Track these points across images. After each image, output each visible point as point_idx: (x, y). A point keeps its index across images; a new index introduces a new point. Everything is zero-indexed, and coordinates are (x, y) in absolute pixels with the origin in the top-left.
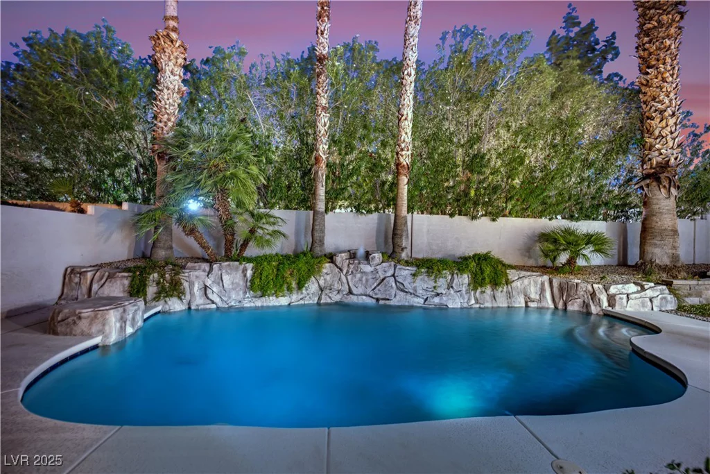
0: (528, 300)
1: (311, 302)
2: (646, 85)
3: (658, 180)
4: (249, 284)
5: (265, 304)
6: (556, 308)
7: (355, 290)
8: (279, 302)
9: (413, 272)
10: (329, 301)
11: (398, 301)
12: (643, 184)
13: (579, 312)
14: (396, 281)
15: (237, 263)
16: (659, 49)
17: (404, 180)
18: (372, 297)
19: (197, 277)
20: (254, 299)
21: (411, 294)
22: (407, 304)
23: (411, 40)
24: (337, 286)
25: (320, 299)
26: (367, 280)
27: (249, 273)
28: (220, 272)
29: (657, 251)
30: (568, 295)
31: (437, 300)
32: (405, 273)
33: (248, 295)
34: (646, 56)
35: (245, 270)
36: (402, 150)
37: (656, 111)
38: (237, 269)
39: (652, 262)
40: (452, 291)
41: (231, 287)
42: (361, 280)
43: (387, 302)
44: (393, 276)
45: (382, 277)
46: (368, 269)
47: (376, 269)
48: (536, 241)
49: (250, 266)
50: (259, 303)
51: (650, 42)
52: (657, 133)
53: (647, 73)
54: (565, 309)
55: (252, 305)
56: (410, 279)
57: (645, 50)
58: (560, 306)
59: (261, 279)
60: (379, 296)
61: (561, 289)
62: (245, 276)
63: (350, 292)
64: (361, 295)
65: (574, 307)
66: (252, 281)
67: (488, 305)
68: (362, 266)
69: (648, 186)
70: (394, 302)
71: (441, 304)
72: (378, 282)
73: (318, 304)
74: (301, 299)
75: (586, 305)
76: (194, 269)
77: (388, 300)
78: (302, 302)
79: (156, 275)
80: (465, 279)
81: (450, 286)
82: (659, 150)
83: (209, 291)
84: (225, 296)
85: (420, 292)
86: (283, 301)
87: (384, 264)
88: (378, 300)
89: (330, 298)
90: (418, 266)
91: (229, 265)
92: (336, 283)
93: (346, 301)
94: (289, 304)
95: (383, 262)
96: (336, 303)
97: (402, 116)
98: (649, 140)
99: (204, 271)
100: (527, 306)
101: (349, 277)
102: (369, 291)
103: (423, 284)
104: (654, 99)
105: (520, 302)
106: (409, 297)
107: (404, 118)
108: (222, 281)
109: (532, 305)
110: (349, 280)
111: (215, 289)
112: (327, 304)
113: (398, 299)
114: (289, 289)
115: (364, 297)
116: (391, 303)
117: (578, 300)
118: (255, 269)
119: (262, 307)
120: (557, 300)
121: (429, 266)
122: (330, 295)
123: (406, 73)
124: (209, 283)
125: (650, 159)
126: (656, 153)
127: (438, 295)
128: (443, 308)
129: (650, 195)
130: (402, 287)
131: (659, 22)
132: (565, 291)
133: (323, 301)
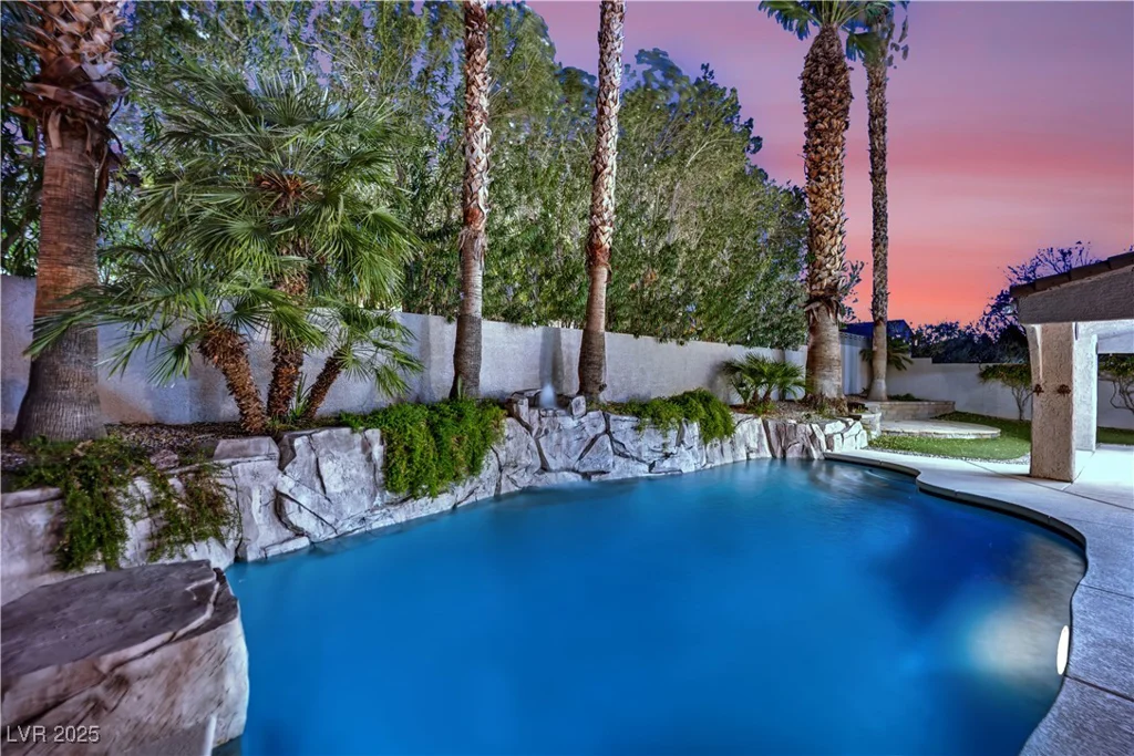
0: (749, 451)
1: (486, 496)
2: (817, 194)
3: (829, 304)
4: (380, 475)
5: (413, 516)
6: (774, 457)
7: (552, 463)
8: (437, 507)
9: (635, 424)
10: (514, 489)
11: (618, 473)
12: (813, 306)
13: (801, 460)
14: (612, 440)
15: (346, 431)
16: (829, 155)
17: (603, 274)
18: (577, 472)
19: (255, 475)
20: (392, 508)
21: (633, 458)
22: (630, 476)
23: (616, 44)
24: (525, 460)
25: (498, 487)
26: (569, 445)
27: (378, 451)
28: (313, 456)
29: (826, 383)
30: (787, 440)
31: (667, 464)
32: (623, 425)
33: (378, 501)
34: (817, 160)
35: (366, 446)
36: (604, 223)
37: (826, 225)
38: (349, 445)
39: (822, 395)
40: (683, 449)
41: (340, 489)
42: (559, 444)
43: (604, 477)
44: (607, 431)
45: (592, 436)
46: (570, 423)
47: (581, 423)
48: (718, 373)
49: (374, 434)
50: (401, 516)
51: (822, 144)
52: (827, 250)
53: (819, 180)
54: (784, 457)
55: (389, 522)
56: (631, 435)
57: (816, 152)
58: (779, 455)
59: (410, 461)
60: (589, 469)
61: (778, 434)
62: (370, 458)
63: (545, 468)
64: (562, 470)
65: (794, 453)
66: (389, 468)
67: (718, 463)
68: (559, 419)
69: (817, 309)
70: (613, 476)
71: (673, 470)
72: (586, 444)
73: (497, 498)
74: (471, 493)
75: (808, 451)
76: (244, 454)
77: (604, 473)
78: (472, 499)
79: (142, 485)
80: (694, 429)
81: (680, 442)
82: (829, 270)
83: (290, 507)
84: (328, 512)
85: (646, 454)
86: (444, 502)
87: (591, 413)
88: (586, 476)
89: (514, 482)
90: (637, 414)
91: (330, 437)
92: (523, 454)
93: (539, 485)
94: (454, 507)
95: (587, 411)
96: (527, 491)
97: (605, 166)
98: (820, 258)
99: (269, 457)
100: (748, 459)
101: (542, 441)
102: (575, 464)
103: (650, 441)
104: (824, 211)
105: (742, 452)
106: (632, 464)
107: (607, 170)
108: (320, 476)
109: (753, 456)
110: (542, 446)
111: (303, 500)
112: (510, 495)
113: (619, 470)
114: (456, 477)
115: (566, 473)
116: (610, 477)
117: (797, 445)
118: (387, 439)
119: (408, 522)
120: (775, 446)
121: (645, 411)
122: (515, 477)
123: (610, 96)
124: (287, 484)
125: (820, 280)
126: (826, 274)
127: (667, 456)
128: (676, 475)
129: (819, 320)
130: (622, 450)
131: (830, 124)
132: (783, 435)
133: (503, 492)
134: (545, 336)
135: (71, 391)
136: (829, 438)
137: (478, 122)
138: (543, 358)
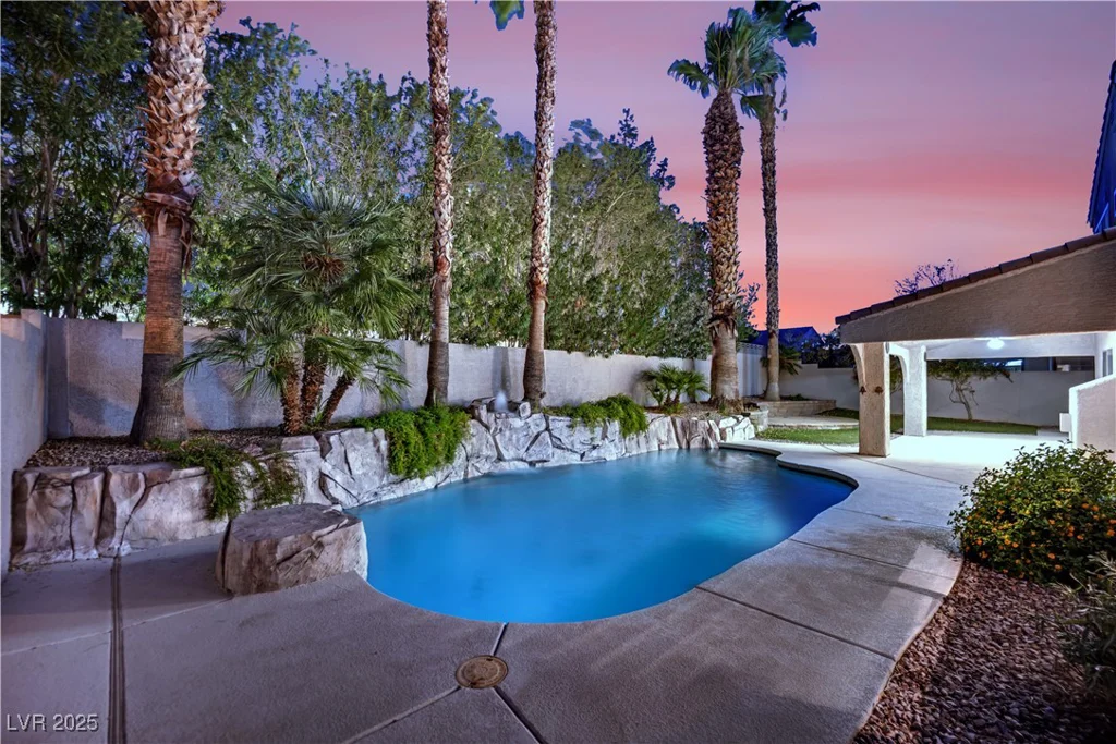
0: (661, 443)
1: (458, 479)
2: (716, 230)
3: (726, 321)
4: (386, 462)
5: (409, 492)
6: (681, 448)
7: (506, 455)
8: (425, 486)
9: (568, 423)
10: (477, 474)
11: (557, 461)
12: (714, 323)
13: (701, 449)
14: (551, 435)
15: (362, 430)
16: (725, 199)
17: (541, 305)
18: (525, 461)
19: (308, 461)
20: (394, 486)
21: (568, 449)
22: (566, 463)
23: (549, 123)
24: (485, 452)
25: (466, 473)
26: (518, 440)
27: (383, 444)
28: (343, 449)
29: (726, 387)
30: (690, 433)
31: (594, 454)
32: (560, 424)
33: (385, 481)
34: (716, 202)
35: (376, 442)
36: (542, 265)
37: (724, 257)
38: (364, 440)
39: (723, 397)
40: (607, 441)
41: (360, 472)
42: (510, 440)
43: (546, 464)
44: (547, 429)
45: (535, 433)
46: (517, 423)
47: (527, 423)
48: (638, 380)
49: (380, 433)
50: (399, 492)
51: (719, 190)
52: (725, 277)
53: (717, 219)
54: (688, 448)
55: (393, 496)
56: (566, 432)
57: (715, 196)
58: (684, 446)
59: (407, 452)
60: (534, 458)
61: (683, 429)
62: (378, 450)
63: (500, 458)
64: (514, 459)
65: (696, 444)
66: (392, 457)
67: (635, 453)
68: (510, 420)
69: (718, 326)
70: (553, 463)
71: (599, 458)
72: (531, 439)
73: (466, 480)
74: (447, 477)
75: (705, 441)
76: (298, 446)
77: (545, 461)
78: (448, 481)
80: (615, 426)
81: (604, 436)
82: (727, 294)
83: (330, 484)
84: (353, 488)
85: (578, 446)
86: (429, 483)
87: (534, 416)
88: (532, 464)
89: (477, 469)
90: (571, 416)
91: (352, 435)
92: (484, 447)
93: (496, 471)
94: (436, 487)
95: (532, 413)
96: (488, 475)
97: (542, 220)
98: (719, 283)
99: (315, 449)
100: (660, 450)
101: (498, 437)
102: (522, 453)
103: (581, 435)
104: (722, 245)
105: (654, 446)
106: (567, 454)
107: (544, 223)
108: (347, 463)
109: (663, 447)
110: (498, 441)
111: (338, 479)
112: (474, 479)
113: (557, 459)
114: (437, 464)
115: (516, 462)
116: (550, 465)
117: (698, 437)
118: (389, 436)
119: (405, 497)
120: (681, 438)
121: (577, 412)
122: (478, 465)
123: (545, 165)
124: (327, 467)
125: (720, 302)
126: (724, 296)
127: (594, 447)
128: (602, 462)
129: (719, 335)
130: (559, 443)
131: (726, 174)
132: (687, 430)
133: (470, 476)
134: (495, 354)
135: (171, 407)
136: (723, 432)
137: (444, 192)
138: (494, 372)
